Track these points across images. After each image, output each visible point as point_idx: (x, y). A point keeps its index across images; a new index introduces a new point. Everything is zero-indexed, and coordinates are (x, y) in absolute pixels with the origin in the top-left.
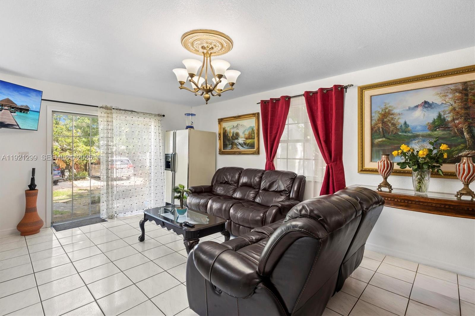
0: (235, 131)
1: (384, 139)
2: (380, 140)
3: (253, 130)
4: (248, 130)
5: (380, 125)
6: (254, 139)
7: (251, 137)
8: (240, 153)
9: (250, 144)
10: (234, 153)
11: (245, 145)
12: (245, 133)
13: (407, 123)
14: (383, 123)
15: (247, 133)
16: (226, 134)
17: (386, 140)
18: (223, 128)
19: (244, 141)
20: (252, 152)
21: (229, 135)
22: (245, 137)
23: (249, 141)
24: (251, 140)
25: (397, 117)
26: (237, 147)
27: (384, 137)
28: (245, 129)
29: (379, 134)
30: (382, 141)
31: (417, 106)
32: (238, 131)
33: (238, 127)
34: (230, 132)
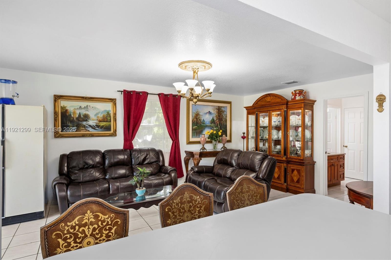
0: (83, 112)
1: (197, 127)
2: (195, 127)
3: (108, 114)
4: (101, 113)
5: (195, 120)
6: (110, 122)
7: (106, 120)
8: (92, 135)
9: (104, 126)
10: (83, 136)
11: (98, 127)
12: (98, 116)
13: (204, 120)
14: (196, 119)
15: (101, 116)
16: (67, 114)
17: (198, 127)
18: (61, 107)
19: (97, 123)
20: (108, 134)
21: (72, 116)
22: (97, 120)
23: (102, 124)
24: (106, 123)
25: (201, 117)
26: (85, 129)
27: (197, 125)
28: (98, 112)
29: (195, 124)
30: (196, 127)
31: (207, 113)
32: (87, 113)
33: (88, 108)
34: (74, 113)
